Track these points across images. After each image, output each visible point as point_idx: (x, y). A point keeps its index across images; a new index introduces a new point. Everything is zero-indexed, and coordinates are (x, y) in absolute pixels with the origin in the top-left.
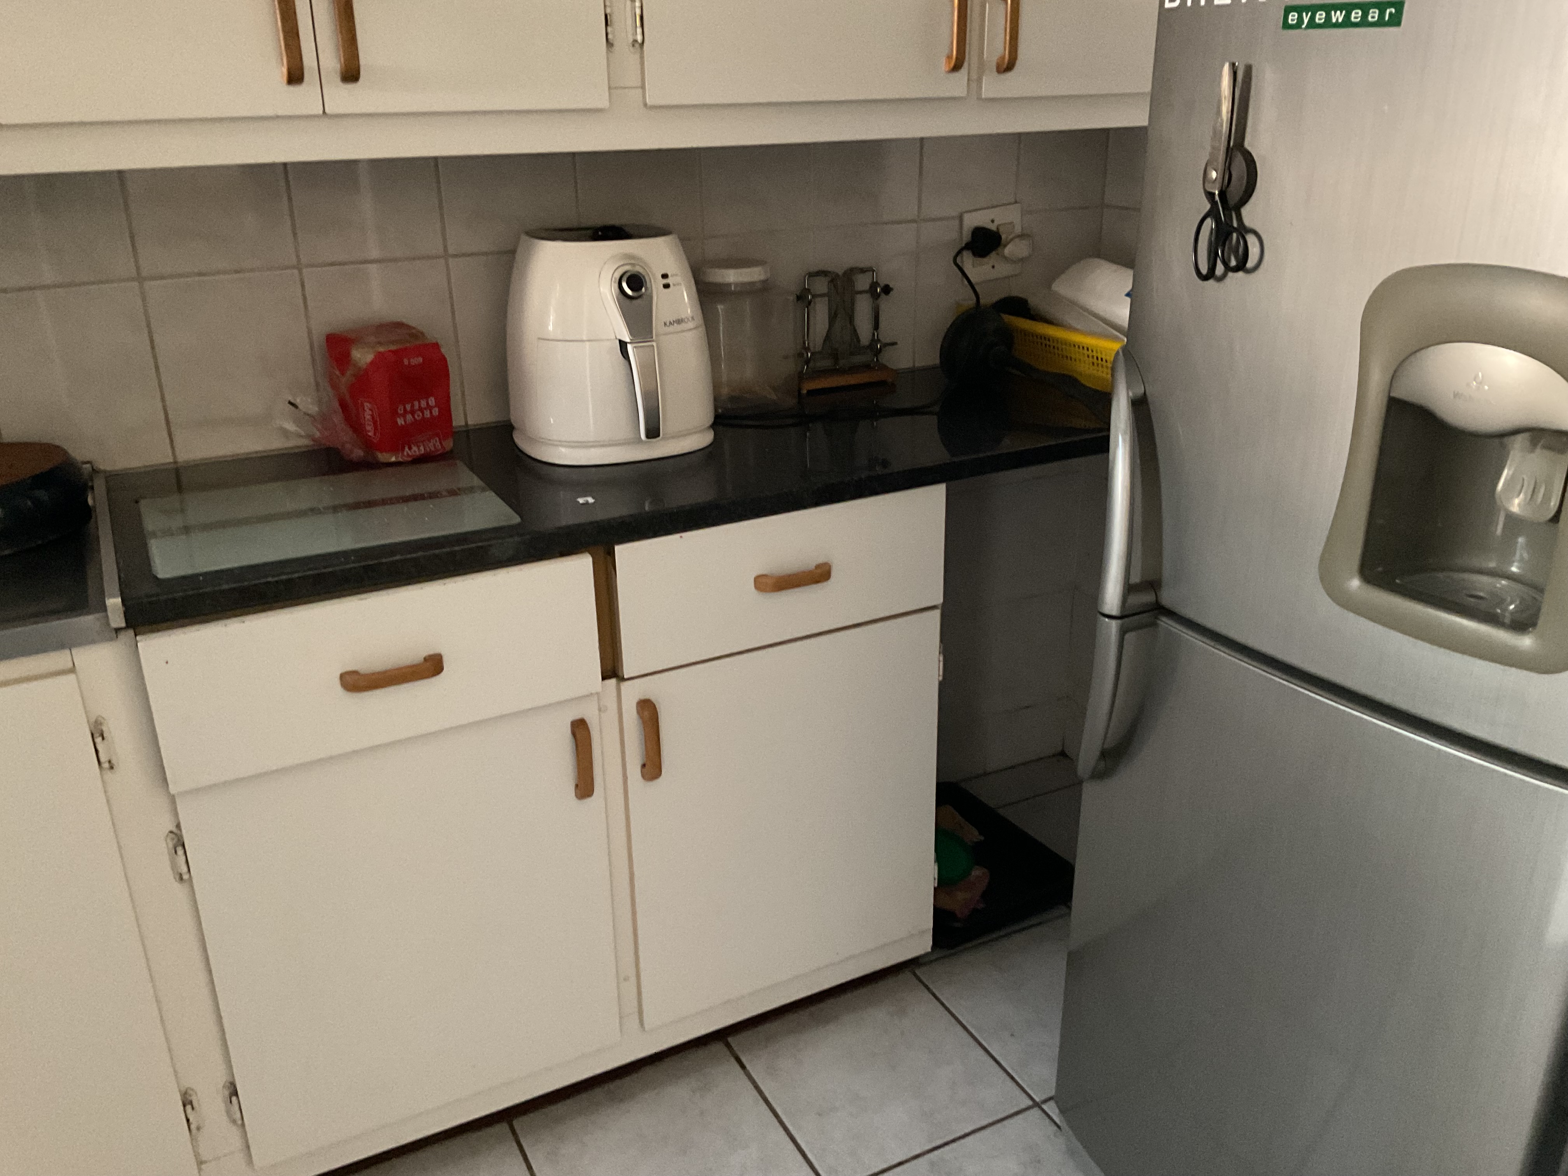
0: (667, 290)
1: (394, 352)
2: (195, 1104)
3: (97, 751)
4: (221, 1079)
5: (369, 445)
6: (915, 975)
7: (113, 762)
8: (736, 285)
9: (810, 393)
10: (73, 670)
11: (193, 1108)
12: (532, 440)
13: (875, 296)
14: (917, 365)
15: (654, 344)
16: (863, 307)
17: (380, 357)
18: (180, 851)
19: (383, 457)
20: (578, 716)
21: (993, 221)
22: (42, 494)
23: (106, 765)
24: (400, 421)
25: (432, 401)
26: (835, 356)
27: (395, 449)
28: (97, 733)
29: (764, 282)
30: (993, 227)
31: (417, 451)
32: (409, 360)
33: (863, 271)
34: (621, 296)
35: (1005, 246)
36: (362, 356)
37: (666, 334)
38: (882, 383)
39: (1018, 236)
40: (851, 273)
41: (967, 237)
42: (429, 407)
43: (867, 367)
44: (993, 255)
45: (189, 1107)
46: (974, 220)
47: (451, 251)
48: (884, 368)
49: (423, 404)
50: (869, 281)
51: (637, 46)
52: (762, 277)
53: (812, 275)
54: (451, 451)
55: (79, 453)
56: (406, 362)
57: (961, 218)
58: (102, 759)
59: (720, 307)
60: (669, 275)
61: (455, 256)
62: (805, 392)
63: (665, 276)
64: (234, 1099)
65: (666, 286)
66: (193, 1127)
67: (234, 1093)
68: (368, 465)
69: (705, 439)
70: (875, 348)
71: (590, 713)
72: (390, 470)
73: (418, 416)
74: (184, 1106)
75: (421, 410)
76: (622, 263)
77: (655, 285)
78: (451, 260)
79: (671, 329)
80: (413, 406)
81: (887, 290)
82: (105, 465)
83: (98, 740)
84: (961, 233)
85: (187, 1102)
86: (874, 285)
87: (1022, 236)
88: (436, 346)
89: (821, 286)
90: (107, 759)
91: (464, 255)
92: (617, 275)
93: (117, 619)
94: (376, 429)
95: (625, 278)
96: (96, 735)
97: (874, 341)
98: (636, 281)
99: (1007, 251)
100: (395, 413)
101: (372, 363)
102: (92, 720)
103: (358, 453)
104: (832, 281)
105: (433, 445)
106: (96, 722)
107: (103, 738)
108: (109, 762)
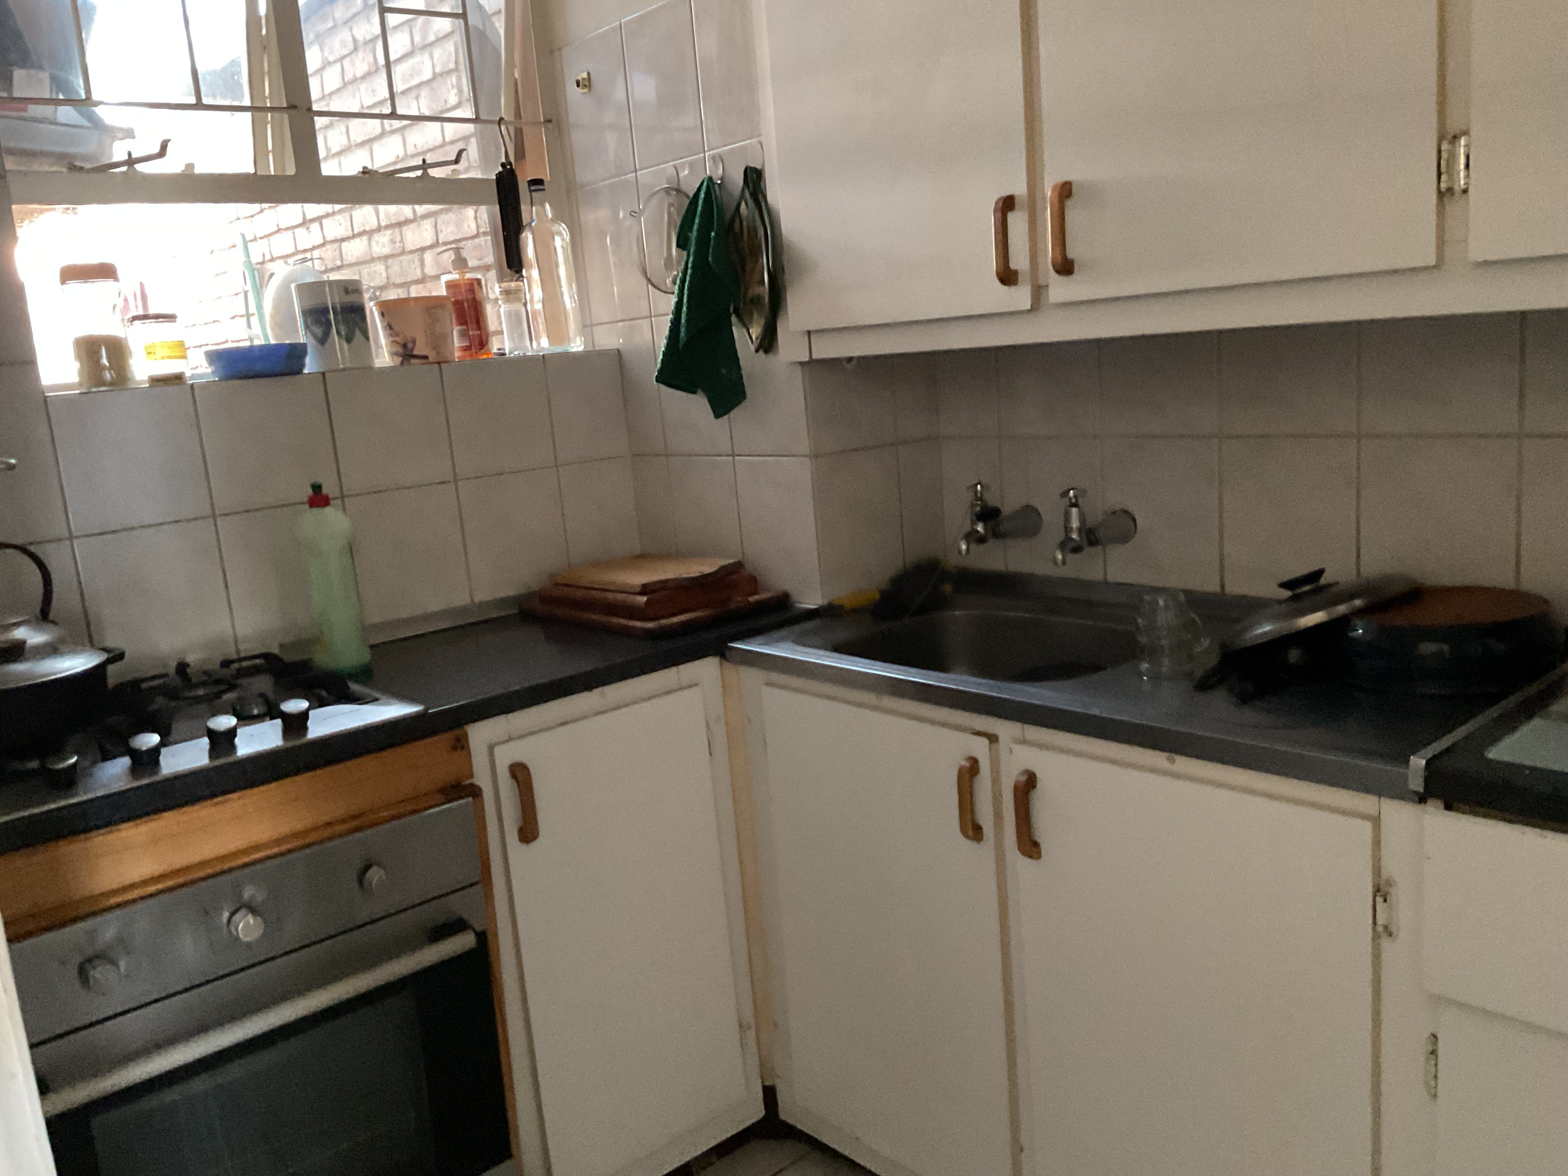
3: (1375, 913)
7: (1393, 928)
10: (1375, 819)
23: (1381, 928)
28: (1380, 892)
58: (1380, 920)
83: (1379, 900)
90: (1386, 923)
93: (1417, 784)
96: (1378, 894)
102: (1383, 878)
106: (1383, 882)
107: (1385, 901)
108: (1386, 927)
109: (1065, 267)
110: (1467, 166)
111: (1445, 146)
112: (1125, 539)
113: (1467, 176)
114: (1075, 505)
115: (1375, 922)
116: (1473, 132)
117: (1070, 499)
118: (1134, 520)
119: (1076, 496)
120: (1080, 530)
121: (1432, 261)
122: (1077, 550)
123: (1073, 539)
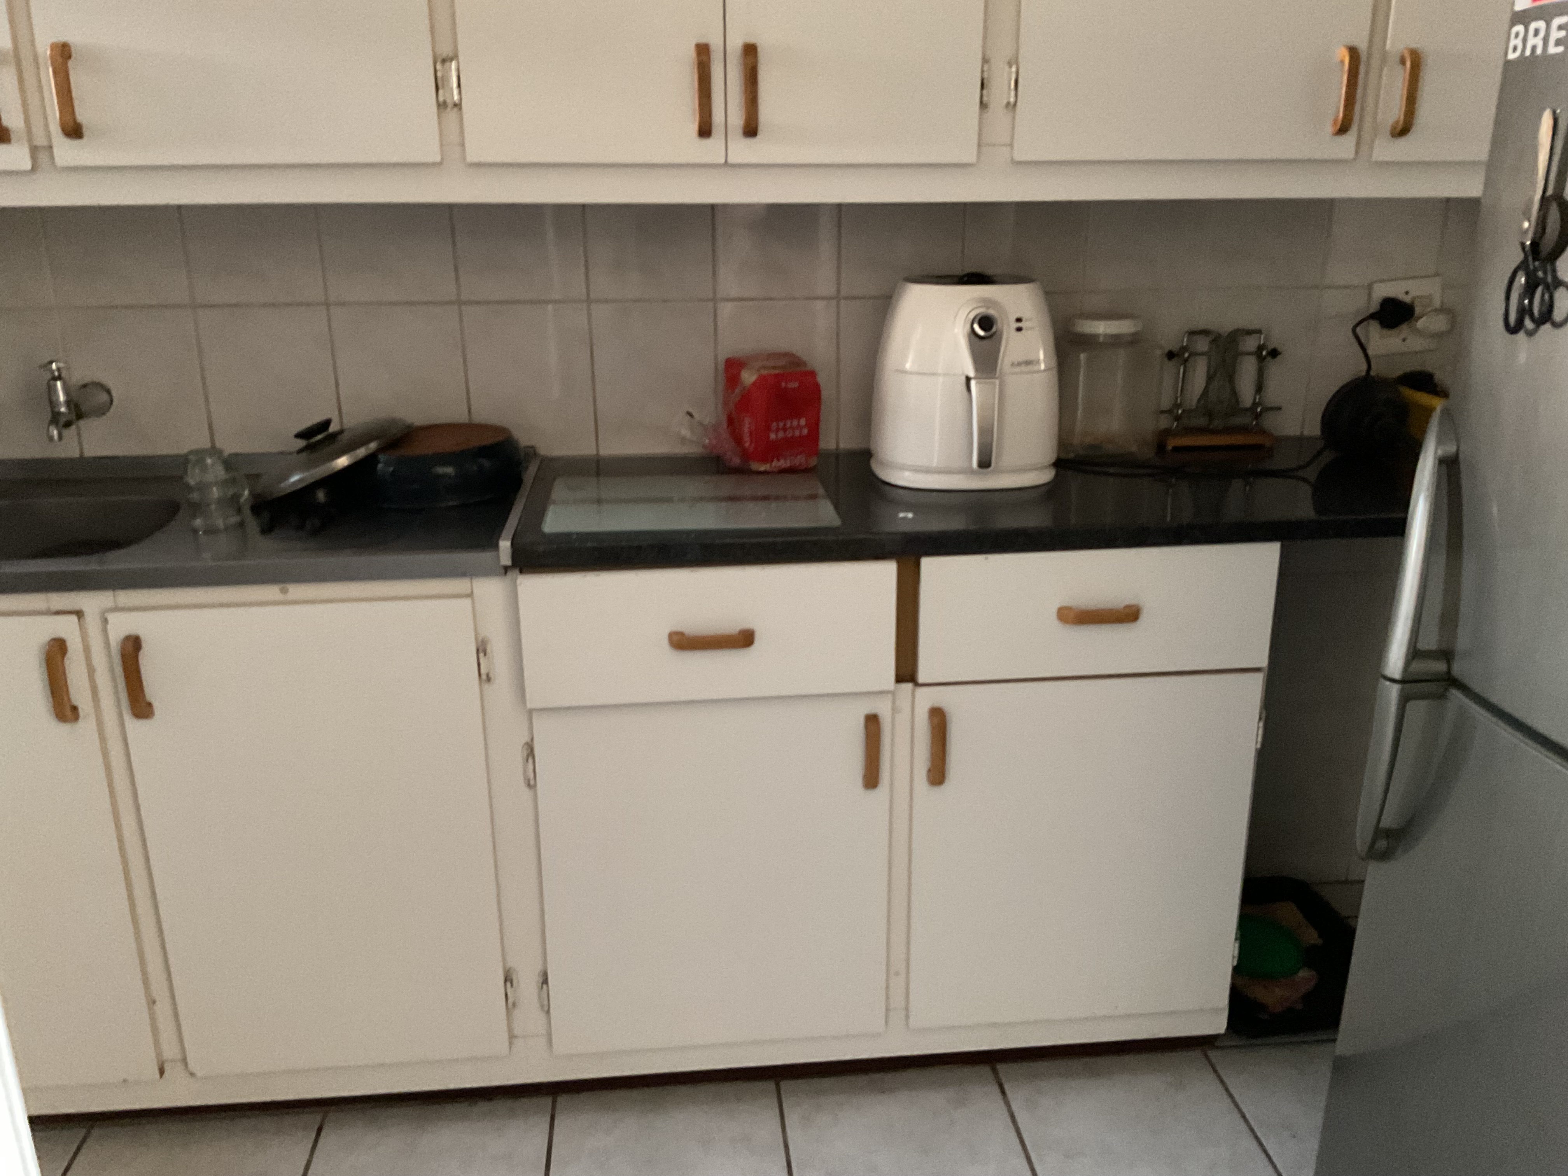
0: (1019, 333)
1: (776, 375)
2: (515, 982)
3: (479, 665)
4: (539, 967)
5: (746, 456)
6: (1206, 1056)
7: (491, 675)
8: (1105, 335)
9: (1176, 449)
10: (470, 595)
11: (512, 985)
12: (882, 463)
13: (1261, 359)
14: (1306, 433)
15: (997, 382)
16: (1248, 369)
17: (762, 379)
18: (530, 761)
19: (756, 466)
20: (873, 712)
21: (1407, 293)
22: (486, 463)
23: (484, 677)
24: (773, 436)
25: (803, 422)
26: (1210, 415)
27: (764, 460)
28: (482, 649)
29: (1135, 334)
30: (1407, 299)
31: (783, 463)
32: (786, 383)
33: (1249, 332)
34: (973, 337)
35: (1419, 318)
36: (748, 377)
37: (1013, 374)
38: (1259, 447)
39: (1436, 310)
40: (1236, 335)
41: (1375, 307)
42: (799, 426)
43: (1244, 429)
44: (1404, 326)
45: (509, 984)
46: (1383, 291)
47: (843, 293)
48: (1263, 432)
49: (795, 423)
50: (1256, 344)
51: (1010, 107)
52: (1132, 330)
53: (1192, 333)
54: (815, 467)
55: (524, 439)
56: (783, 384)
57: (1370, 287)
58: (483, 671)
59: (1082, 356)
60: (1024, 319)
61: (846, 298)
62: (1170, 448)
63: (1019, 320)
64: (545, 986)
65: (1019, 329)
66: (510, 1001)
67: (545, 981)
68: (742, 471)
69: (1045, 476)
70: (1258, 411)
71: (883, 708)
72: (761, 477)
73: (789, 434)
74: (506, 981)
75: (792, 427)
76: (975, 306)
77: (1007, 328)
78: (843, 302)
79: (1018, 369)
80: (785, 425)
81: (1274, 353)
82: (543, 451)
83: (481, 655)
84: (1369, 303)
85: (508, 979)
86: (1261, 348)
87: (1442, 310)
88: (813, 374)
89: (1202, 344)
90: (486, 672)
91: (854, 298)
92: (972, 316)
93: (505, 558)
94: (751, 442)
95: (977, 320)
96: (480, 651)
97: (1255, 405)
98: (986, 322)
99: (1420, 324)
100: (768, 429)
101: (754, 384)
102: (480, 639)
103: (736, 461)
104: (1214, 341)
105: (799, 460)
106: (482, 641)
107: (485, 655)
108: (488, 675)
109: (74, 131)
110: (459, 85)
111: (439, 67)
112: (102, 410)
113: (460, 93)
114: (59, 378)
115: (480, 675)
116: (461, 58)
117: (52, 371)
118: (108, 392)
119: (59, 369)
120: (68, 403)
121: (438, 159)
122: (68, 424)
123: (63, 413)
